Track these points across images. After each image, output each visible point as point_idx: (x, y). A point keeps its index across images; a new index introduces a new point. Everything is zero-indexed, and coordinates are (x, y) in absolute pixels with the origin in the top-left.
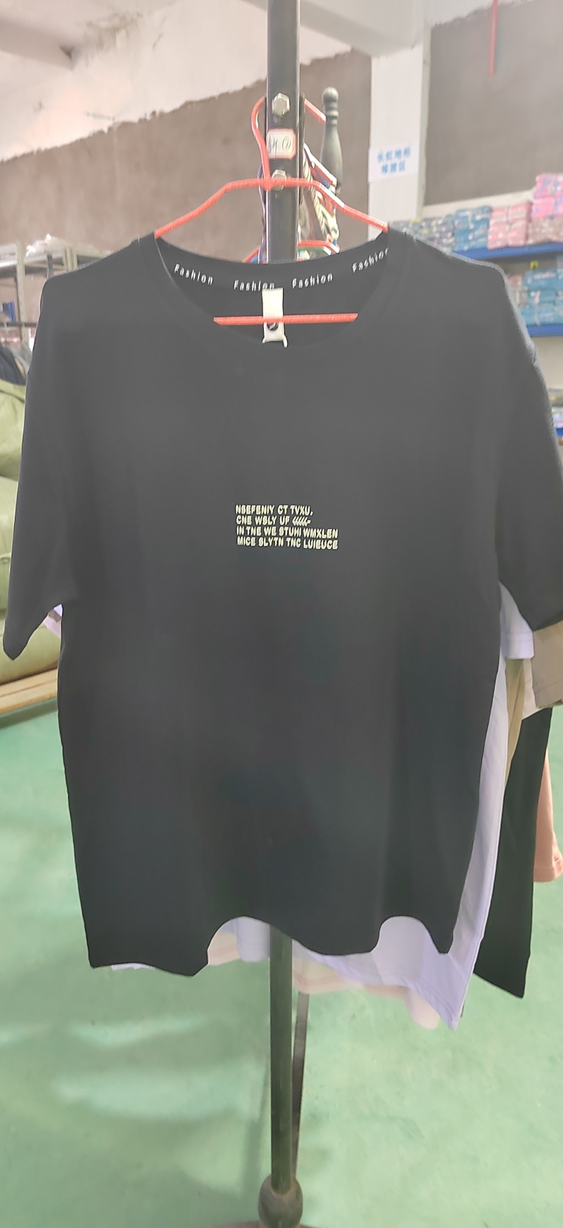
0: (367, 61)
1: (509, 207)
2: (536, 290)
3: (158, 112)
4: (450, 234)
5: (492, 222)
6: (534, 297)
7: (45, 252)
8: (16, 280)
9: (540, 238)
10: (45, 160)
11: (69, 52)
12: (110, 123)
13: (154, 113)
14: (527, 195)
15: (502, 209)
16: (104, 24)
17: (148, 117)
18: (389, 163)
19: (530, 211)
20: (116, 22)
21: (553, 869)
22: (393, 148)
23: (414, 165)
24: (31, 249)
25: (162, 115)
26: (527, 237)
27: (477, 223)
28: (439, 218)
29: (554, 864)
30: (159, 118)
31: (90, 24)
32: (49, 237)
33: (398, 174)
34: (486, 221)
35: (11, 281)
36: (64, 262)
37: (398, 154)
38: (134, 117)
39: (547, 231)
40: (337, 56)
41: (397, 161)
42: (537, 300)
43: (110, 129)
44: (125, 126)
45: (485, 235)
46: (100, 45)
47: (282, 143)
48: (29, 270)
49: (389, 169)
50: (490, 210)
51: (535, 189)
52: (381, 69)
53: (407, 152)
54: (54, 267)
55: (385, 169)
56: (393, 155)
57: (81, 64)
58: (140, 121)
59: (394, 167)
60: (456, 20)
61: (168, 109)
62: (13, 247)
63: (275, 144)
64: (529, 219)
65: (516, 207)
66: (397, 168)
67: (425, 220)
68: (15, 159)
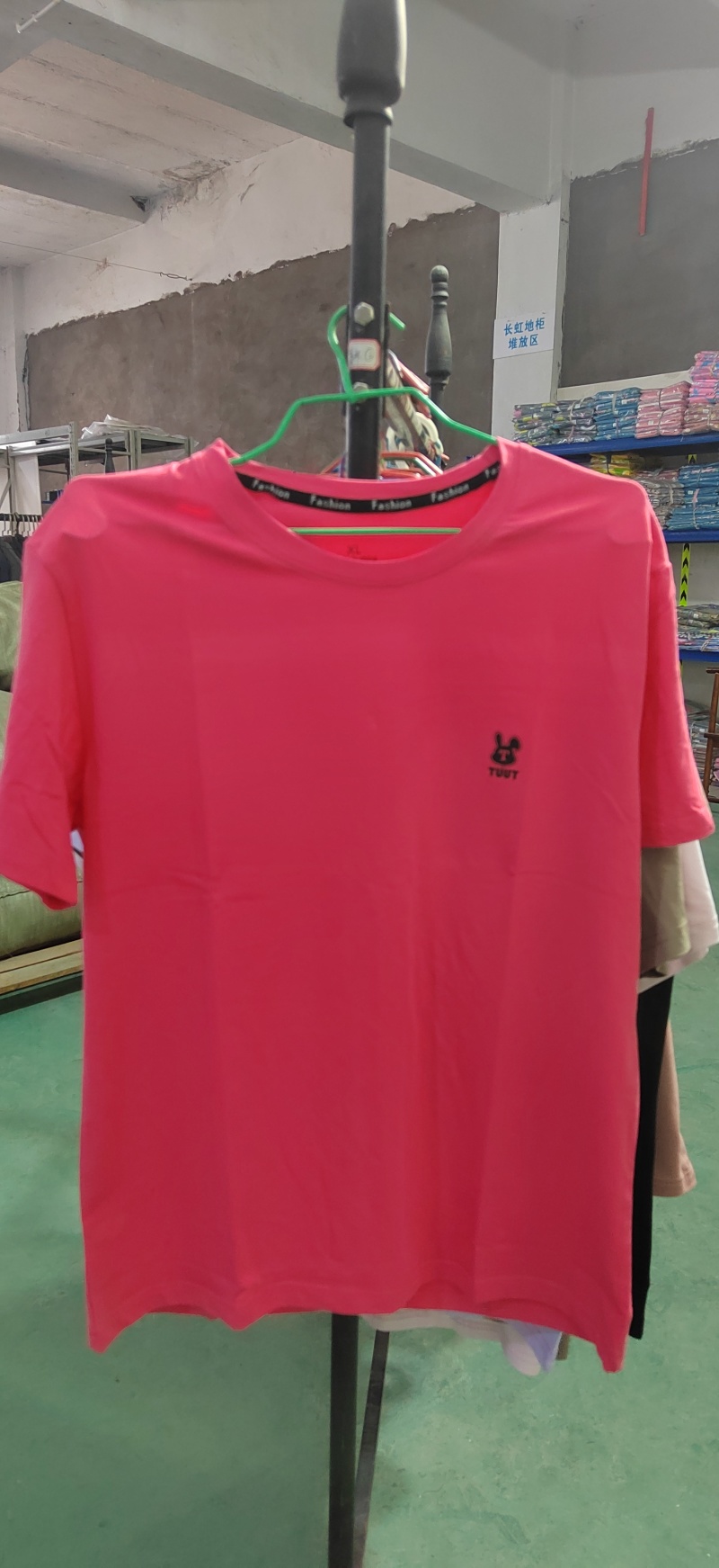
0: (495, 217)
1: (661, 390)
2: (693, 488)
3: (244, 272)
4: (589, 422)
5: (640, 407)
6: (692, 496)
7: (104, 435)
8: (68, 467)
9: (698, 427)
10: (109, 325)
11: (143, 204)
12: (187, 284)
13: (239, 274)
14: (685, 376)
15: (652, 392)
16: (183, 173)
17: (232, 279)
18: (518, 336)
19: (687, 395)
20: (199, 170)
21: (680, 1181)
22: (524, 319)
23: (547, 340)
24: (88, 431)
25: (249, 275)
26: (683, 426)
27: (622, 408)
28: (578, 402)
29: (682, 1175)
30: (246, 280)
31: (167, 172)
32: (109, 417)
33: (529, 349)
34: (634, 406)
35: (61, 467)
36: (126, 447)
37: (529, 325)
38: (215, 279)
39: (709, 419)
40: (459, 211)
41: (528, 334)
42: (695, 500)
43: (187, 291)
44: (206, 287)
45: (632, 423)
46: (179, 196)
47: (365, 353)
48: (84, 456)
49: (518, 342)
50: (639, 393)
51: (693, 369)
52: (512, 228)
53: (540, 323)
54: (113, 452)
55: (513, 343)
56: (524, 326)
57: (156, 215)
58: (223, 282)
59: (523, 341)
60: (600, 173)
61: (255, 270)
62: (65, 429)
63: (357, 355)
64: (686, 405)
65: (671, 389)
66: (528, 343)
67: (560, 404)
68: (72, 323)
